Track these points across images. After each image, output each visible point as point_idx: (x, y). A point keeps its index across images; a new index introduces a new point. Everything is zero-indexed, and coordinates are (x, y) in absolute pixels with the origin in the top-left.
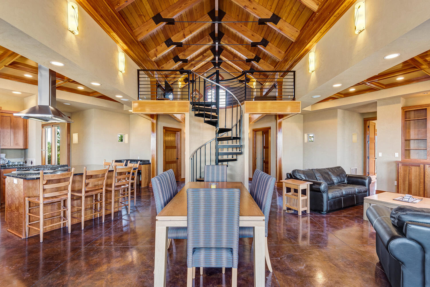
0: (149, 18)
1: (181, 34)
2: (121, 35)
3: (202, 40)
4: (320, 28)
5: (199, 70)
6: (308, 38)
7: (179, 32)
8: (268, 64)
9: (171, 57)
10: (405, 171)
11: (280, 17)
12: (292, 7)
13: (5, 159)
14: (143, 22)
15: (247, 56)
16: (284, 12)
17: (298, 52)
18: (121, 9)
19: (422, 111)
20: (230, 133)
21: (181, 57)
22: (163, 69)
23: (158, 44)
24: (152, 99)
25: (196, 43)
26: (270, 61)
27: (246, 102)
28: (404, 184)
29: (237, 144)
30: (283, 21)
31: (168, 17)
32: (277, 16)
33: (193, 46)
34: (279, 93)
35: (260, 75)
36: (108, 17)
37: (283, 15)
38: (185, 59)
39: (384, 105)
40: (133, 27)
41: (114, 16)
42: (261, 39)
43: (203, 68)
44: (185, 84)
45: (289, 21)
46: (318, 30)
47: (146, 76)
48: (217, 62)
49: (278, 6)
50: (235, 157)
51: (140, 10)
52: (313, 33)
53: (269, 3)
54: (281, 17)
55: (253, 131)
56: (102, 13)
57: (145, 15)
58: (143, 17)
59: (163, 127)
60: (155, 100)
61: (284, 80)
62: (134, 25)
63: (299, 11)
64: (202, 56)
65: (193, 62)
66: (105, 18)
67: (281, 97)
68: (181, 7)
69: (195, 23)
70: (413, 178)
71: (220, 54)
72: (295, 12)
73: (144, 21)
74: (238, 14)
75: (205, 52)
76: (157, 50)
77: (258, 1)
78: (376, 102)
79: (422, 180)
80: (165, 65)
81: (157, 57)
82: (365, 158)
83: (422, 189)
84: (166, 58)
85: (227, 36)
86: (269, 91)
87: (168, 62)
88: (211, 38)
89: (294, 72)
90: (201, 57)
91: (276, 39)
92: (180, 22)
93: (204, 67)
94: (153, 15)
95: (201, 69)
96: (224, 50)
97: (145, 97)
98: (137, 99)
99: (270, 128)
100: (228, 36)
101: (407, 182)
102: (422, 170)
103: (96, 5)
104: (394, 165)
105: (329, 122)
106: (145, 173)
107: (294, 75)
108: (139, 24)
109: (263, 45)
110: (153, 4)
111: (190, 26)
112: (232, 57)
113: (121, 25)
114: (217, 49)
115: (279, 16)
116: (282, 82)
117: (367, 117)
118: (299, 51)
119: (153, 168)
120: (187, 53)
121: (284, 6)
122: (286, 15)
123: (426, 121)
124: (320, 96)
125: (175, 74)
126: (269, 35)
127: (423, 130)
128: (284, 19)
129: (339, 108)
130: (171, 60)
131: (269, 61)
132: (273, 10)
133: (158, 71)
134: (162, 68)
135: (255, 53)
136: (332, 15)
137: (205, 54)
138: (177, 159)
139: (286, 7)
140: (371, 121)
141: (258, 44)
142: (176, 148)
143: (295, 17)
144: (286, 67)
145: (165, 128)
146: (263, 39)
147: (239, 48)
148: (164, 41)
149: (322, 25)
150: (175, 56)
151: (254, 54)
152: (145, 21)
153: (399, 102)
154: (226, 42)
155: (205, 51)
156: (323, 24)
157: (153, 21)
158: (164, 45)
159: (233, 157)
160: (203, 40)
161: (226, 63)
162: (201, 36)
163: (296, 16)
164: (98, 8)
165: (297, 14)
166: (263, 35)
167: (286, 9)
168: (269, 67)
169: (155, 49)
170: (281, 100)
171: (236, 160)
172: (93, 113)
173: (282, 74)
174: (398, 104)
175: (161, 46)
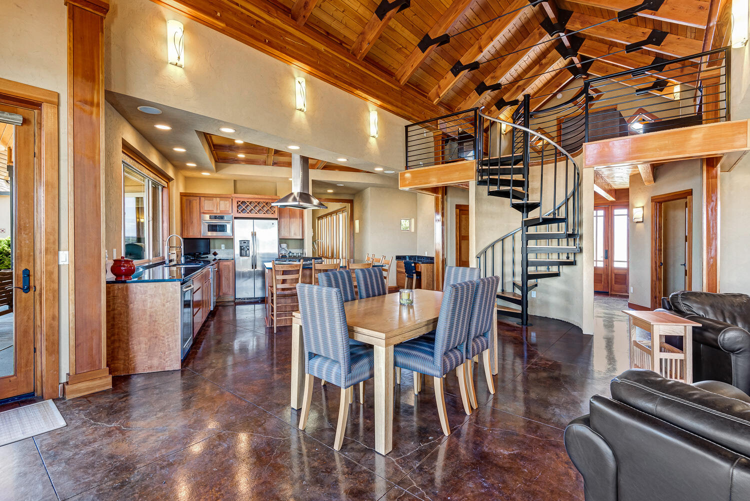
0: (413, 48)
1: (476, 47)
2: (368, 88)
3: (526, 40)
5: (540, 92)
7: (472, 45)
8: (690, 40)
9: (471, 87)
13: (286, 249)
14: (407, 56)
15: (627, 39)
18: (364, 55)
21: (488, 82)
22: (460, 110)
23: (440, 77)
24: (436, 164)
25: (515, 49)
26: (691, 32)
31: (440, 33)
33: (510, 56)
35: (682, 68)
36: (346, 74)
38: (495, 84)
40: (394, 68)
41: (356, 68)
43: (550, 85)
47: (425, 130)
48: (579, 66)
50: (554, 270)
51: (396, 43)
55: (652, 201)
56: (336, 73)
57: (406, 46)
58: (404, 50)
60: (440, 164)
62: (395, 65)
64: (538, 65)
65: (521, 83)
66: (342, 76)
68: (457, 10)
69: (499, 20)
71: (577, 51)
73: (406, 54)
75: (545, 57)
76: (439, 87)
81: (440, 97)
84: (462, 93)
85: (578, 15)
87: (467, 98)
89: (727, 49)
90: (537, 67)
92: (468, 30)
93: (552, 83)
94: (419, 41)
95: (546, 89)
96: (584, 40)
97: (421, 163)
98: (404, 168)
100: (580, 13)
103: (328, 67)
106: (427, 277)
107: (727, 57)
108: (400, 61)
110: (413, 26)
111: (490, 28)
112: (605, 48)
113: (369, 75)
114: (567, 43)
119: (438, 270)
120: (498, 72)
130: (472, 94)
131: (689, 34)
133: (450, 116)
134: (458, 110)
135: (648, 26)
137: (544, 61)
141: (636, 10)
145: (458, 206)
147: (608, 29)
148: (449, 70)
150: (478, 84)
152: (408, 53)
154: (577, 26)
155: (544, 54)
157: (419, 49)
158: (450, 74)
159: (549, 270)
160: (530, 39)
162: (523, 34)
164: (331, 69)
168: (693, 47)
169: (437, 86)
172: (369, 192)
175: (446, 78)
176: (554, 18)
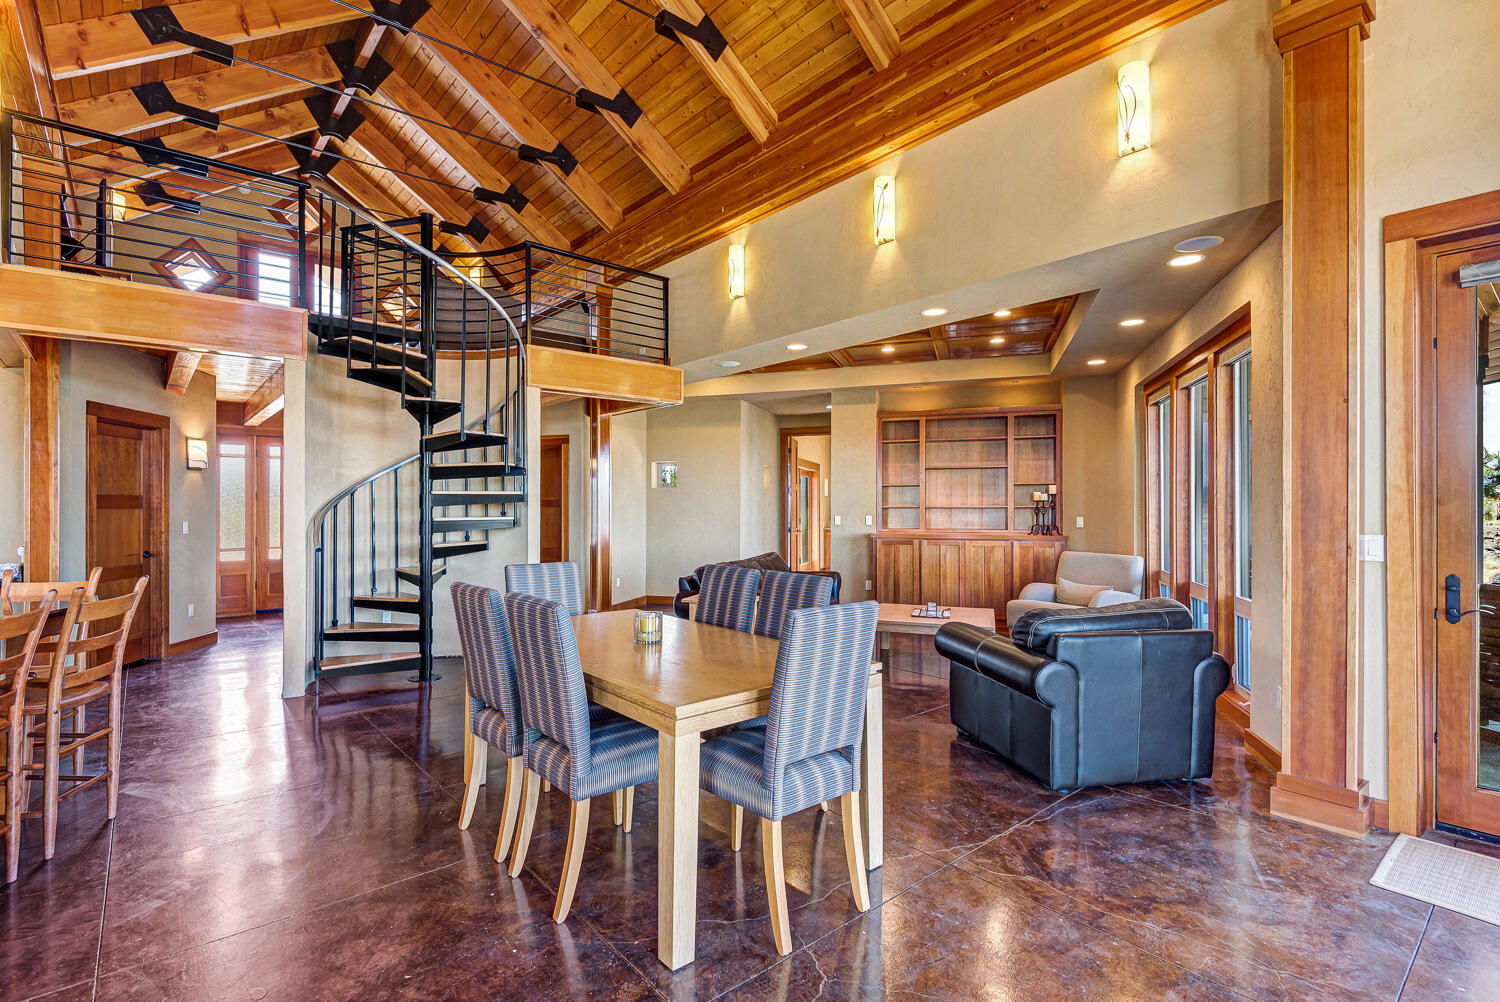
3: (293, 57)
4: (772, 193)
6: (731, 204)
8: (551, 226)
10: (887, 555)
11: (638, 108)
12: (686, 98)
15: (478, 176)
16: (658, 100)
17: (691, 231)
19: (908, 424)
20: (493, 451)
21: (181, 94)
25: (262, 59)
26: (561, 218)
27: (532, 350)
28: (886, 584)
29: (503, 490)
30: (647, 123)
32: (632, 103)
33: (248, 65)
34: (601, 332)
37: (654, 106)
38: (204, 109)
39: (845, 403)
42: (555, 143)
43: (246, 159)
44: (146, 208)
45: (666, 128)
46: (765, 196)
48: (316, 153)
49: (643, 76)
50: (476, 538)
52: (750, 196)
53: (618, 55)
54: (645, 109)
59: (88, 402)
61: (616, 293)
63: (706, 117)
64: (264, 113)
67: (607, 344)
70: (901, 570)
71: (350, 134)
72: (691, 115)
74: (485, 33)
75: (282, 105)
76: (82, 35)
77: (580, 32)
78: (829, 395)
79: (917, 574)
80: (84, 104)
82: (784, 530)
83: (917, 592)
85: (402, 82)
86: (545, 313)
87: (103, 98)
88: (332, 64)
89: (666, 281)
90: (259, 116)
91: (604, 162)
96: (366, 122)
99: (565, 440)
100: (407, 81)
101: (891, 581)
102: (917, 552)
104: (865, 543)
105: (720, 432)
107: (666, 290)
109: (559, 167)
112: (400, 158)
114: (340, 108)
115: (639, 103)
116: (610, 299)
117: (786, 425)
118: (694, 228)
120: (213, 87)
121: (662, 84)
122: (662, 110)
123: (918, 446)
124: (738, 364)
125: (110, 156)
126: (584, 142)
127: (911, 466)
128: (651, 117)
129: (745, 397)
130: (120, 96)
131: (556, 217)
132: (622, 79)
135: (508, 176)
136: (811, 175)
137: (277, 112)
138: (147, 554)
139: (670, 92)
140: (793, 437)
141: (546, 157)
142: (138, 506)
143: (687, 128)
144: (638, 261)
145: (92, 407)
146: (560, 145)
147: (451, 142)
148: (133, 8)
149: (779, 186)
150: (149, 80)
151: (504, 180)
153: (872, 401)
154: (400, 101)
155: (285, 100)
156: (786, 186)
158: (130, 25)
159: (467, 538)
160: (299, 60)
161: (358, 169)
163: (690, 126)
165: (695, 123)
166: (561, 134)
167: (667, 94)
168: (556, 239)
169: (74, 27)
170: (607, 354)
171: (483, 547)
173: (614, 273)
174: (869, 406)
175: (112, 24)
176: (366, 59)
